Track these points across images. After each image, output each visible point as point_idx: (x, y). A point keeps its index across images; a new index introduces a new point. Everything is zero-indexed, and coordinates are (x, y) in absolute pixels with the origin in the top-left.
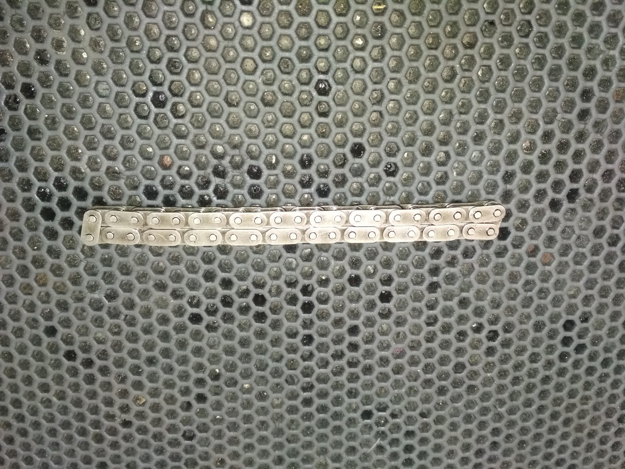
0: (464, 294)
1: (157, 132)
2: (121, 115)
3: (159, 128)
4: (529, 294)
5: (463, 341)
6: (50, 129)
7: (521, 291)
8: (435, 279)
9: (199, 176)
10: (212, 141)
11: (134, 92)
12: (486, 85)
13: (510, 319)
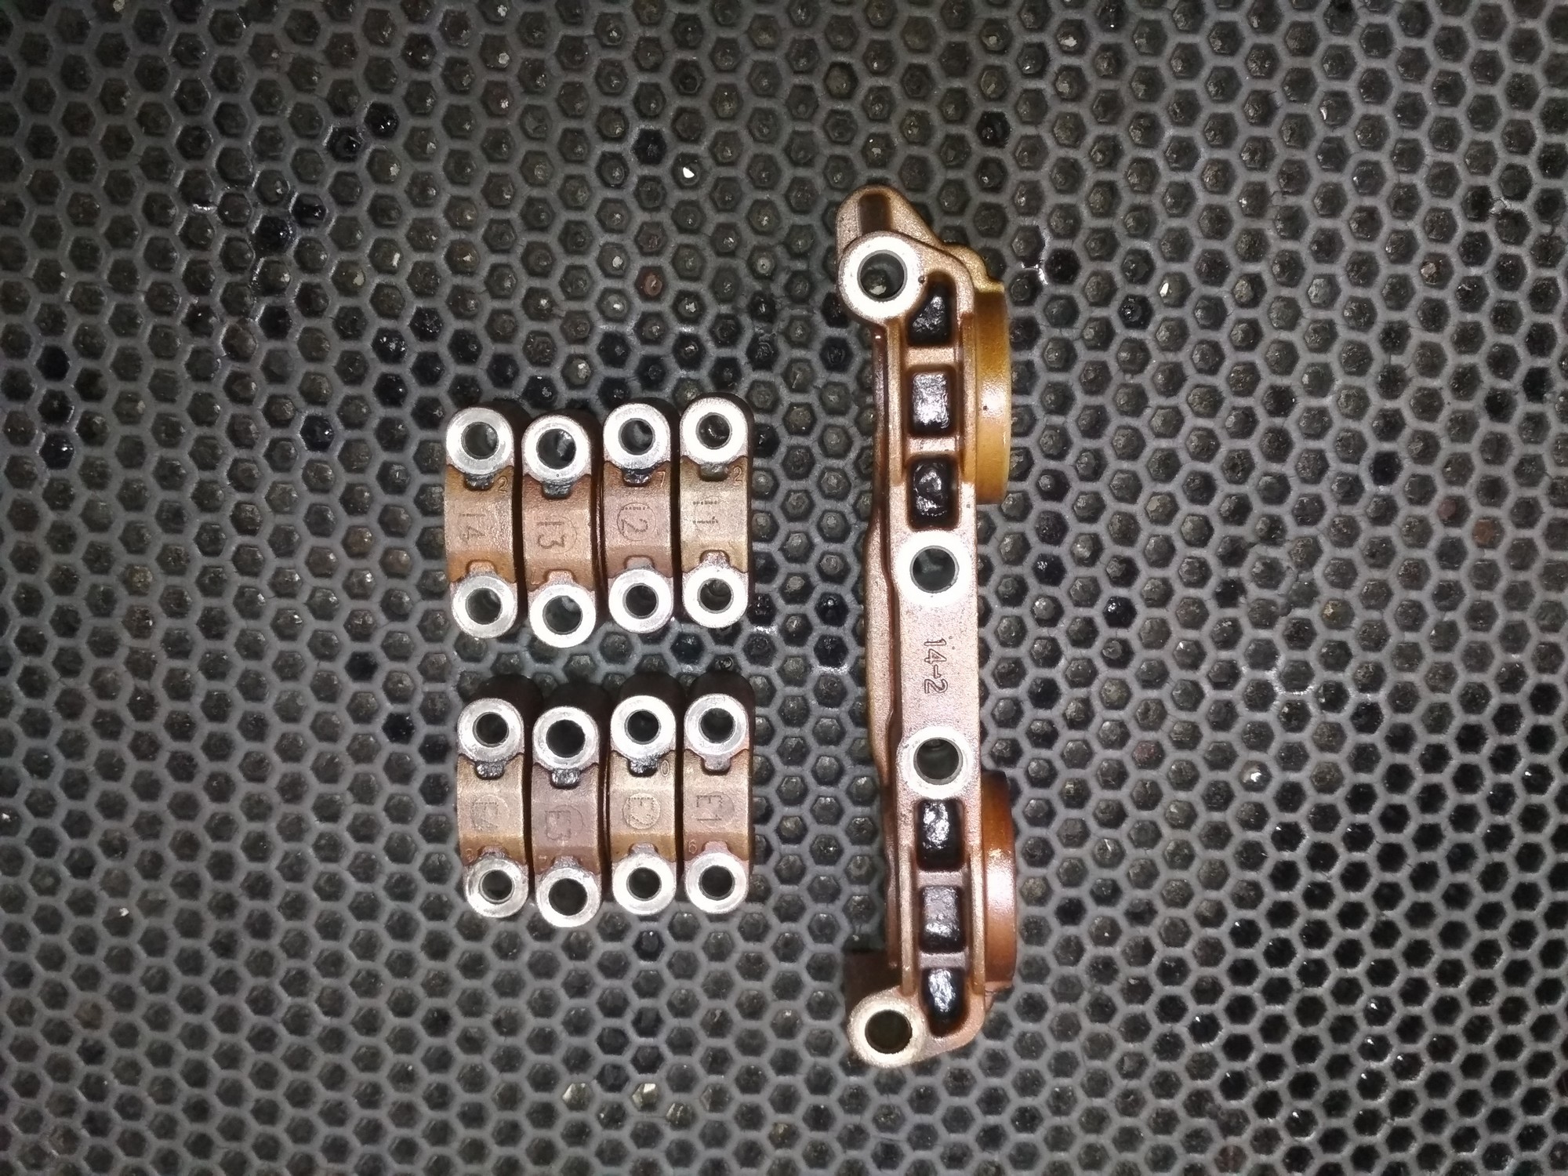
0: (1299, 613)
1: (640, 217)
2: (569, 178)
3: (644, 209)
4: (1449, 616)
5: (1299, 728)
6: (417, 205)
7: (1429, 606)
8: (1233, 573)
9: (719, 317)
10: (752, 240)
11: (599, 131)
12: (1338, 133)
13: (1409, 677)
